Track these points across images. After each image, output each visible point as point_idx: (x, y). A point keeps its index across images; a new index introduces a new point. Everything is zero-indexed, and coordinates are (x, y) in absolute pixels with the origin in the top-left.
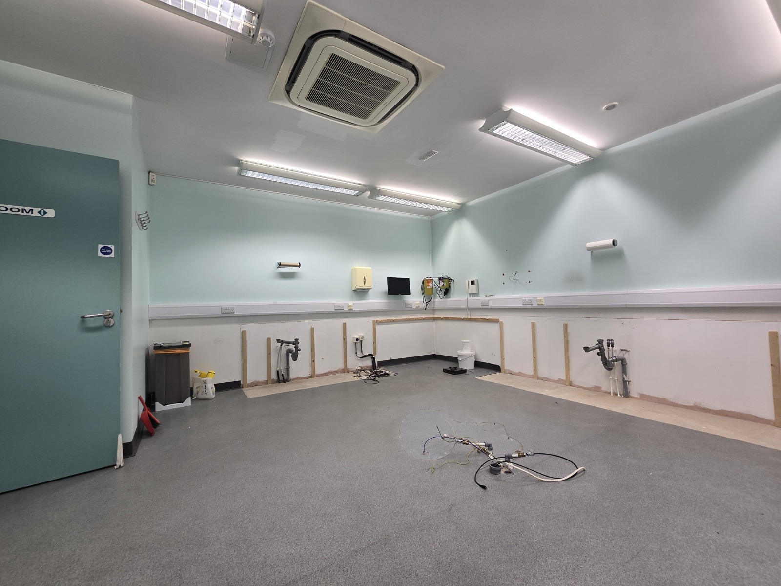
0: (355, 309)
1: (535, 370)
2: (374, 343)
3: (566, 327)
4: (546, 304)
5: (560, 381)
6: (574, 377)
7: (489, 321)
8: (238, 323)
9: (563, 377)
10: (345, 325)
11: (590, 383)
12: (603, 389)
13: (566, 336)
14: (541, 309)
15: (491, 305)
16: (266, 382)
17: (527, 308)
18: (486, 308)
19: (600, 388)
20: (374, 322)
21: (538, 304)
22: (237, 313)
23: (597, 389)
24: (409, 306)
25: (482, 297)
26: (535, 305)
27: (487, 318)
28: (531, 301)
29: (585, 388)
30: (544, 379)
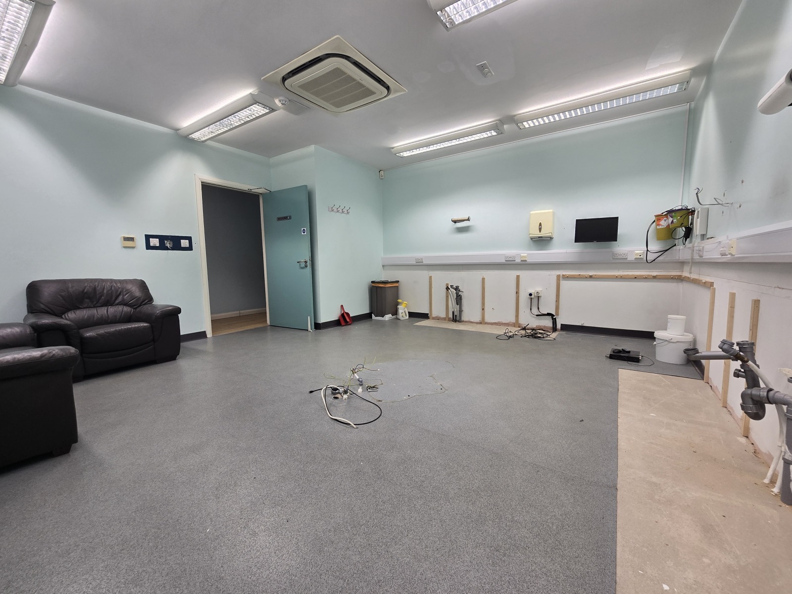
0: (529, 260)
2: (557, 301)
3: (756, 306)
7: (706, 285)
8: (428, 270)
10: (518, 277)
15: (704, 255)
16: (444, 319)
18: (704, 261)
20: (558, 276)
21: (731, 254)
22: (425, 262)
24: (622, 257)
26: (729, 255)
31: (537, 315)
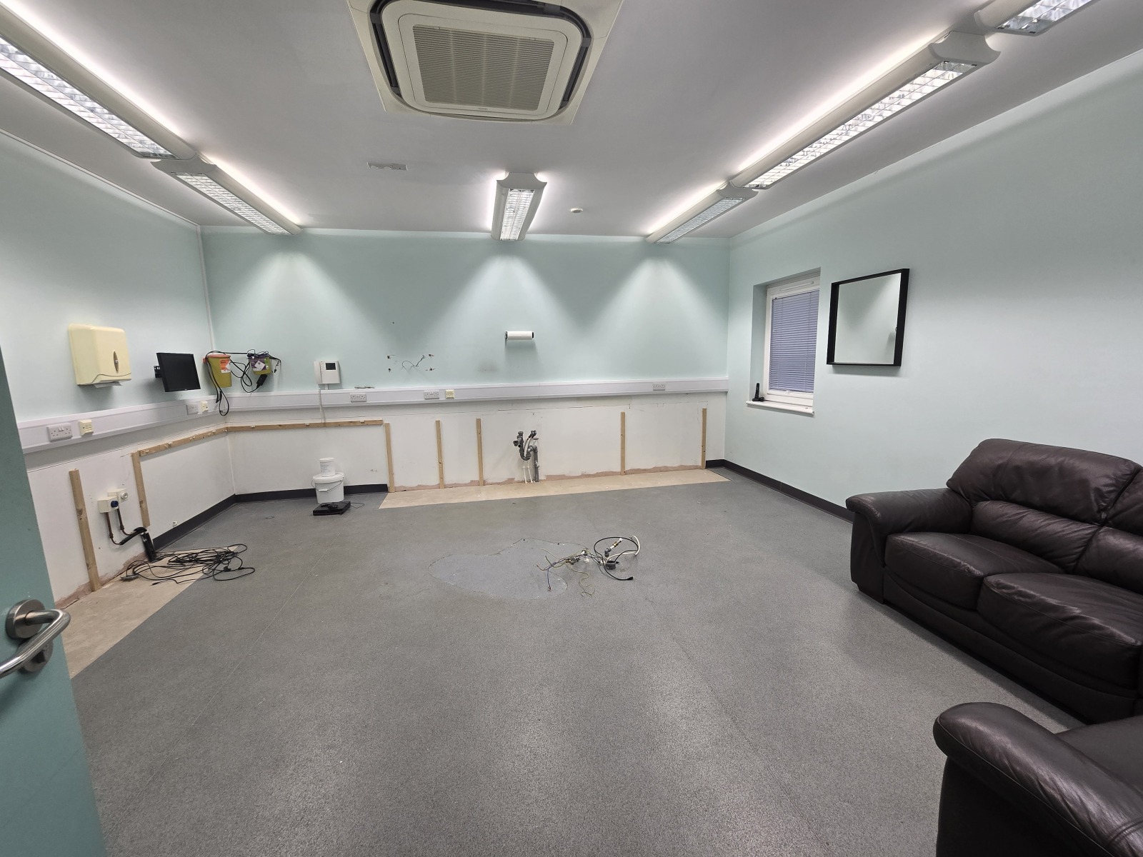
1: (442, 478)
3: (479, 421)
4: (457, 398)
5: (472, 483)
6: (488, 476)
7: (363, 424)
9: (476, 478)
10: (74, 474)
11: (504, 476)
12: (516, 480)
13: (479, 433)
14: (450, 404)
15: (370, 401)
17: (432, 403)
18: (359, 405)
19: (513, 479)
20: (134, 456)
21: (448, 398)
23: (510, 481)
24: (194, 411)
25: (349, 389)
26: (442, 399)
27: (362, 420)
28: (437, 393)
29: (499, 484)
30: (452, 486)
31: (122, 543)
